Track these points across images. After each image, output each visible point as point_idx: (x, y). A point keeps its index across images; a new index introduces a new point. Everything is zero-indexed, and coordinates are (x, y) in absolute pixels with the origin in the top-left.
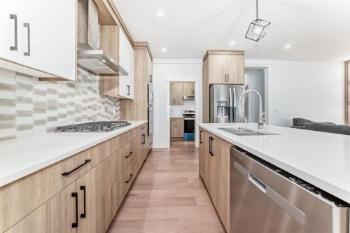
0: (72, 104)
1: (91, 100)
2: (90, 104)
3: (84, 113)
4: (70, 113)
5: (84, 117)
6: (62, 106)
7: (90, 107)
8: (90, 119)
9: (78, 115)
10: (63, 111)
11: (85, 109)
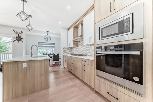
0: (81, 50)
1: (86, 48)
2: (86, 49)
3: (84, 52)
4: (81, 52)
5: (84, 53)
6: (80, 50)
7: (85, 50)
8: (85, 53)
9: (83, 52)
10: (80, 51)
11: (84, 51)
